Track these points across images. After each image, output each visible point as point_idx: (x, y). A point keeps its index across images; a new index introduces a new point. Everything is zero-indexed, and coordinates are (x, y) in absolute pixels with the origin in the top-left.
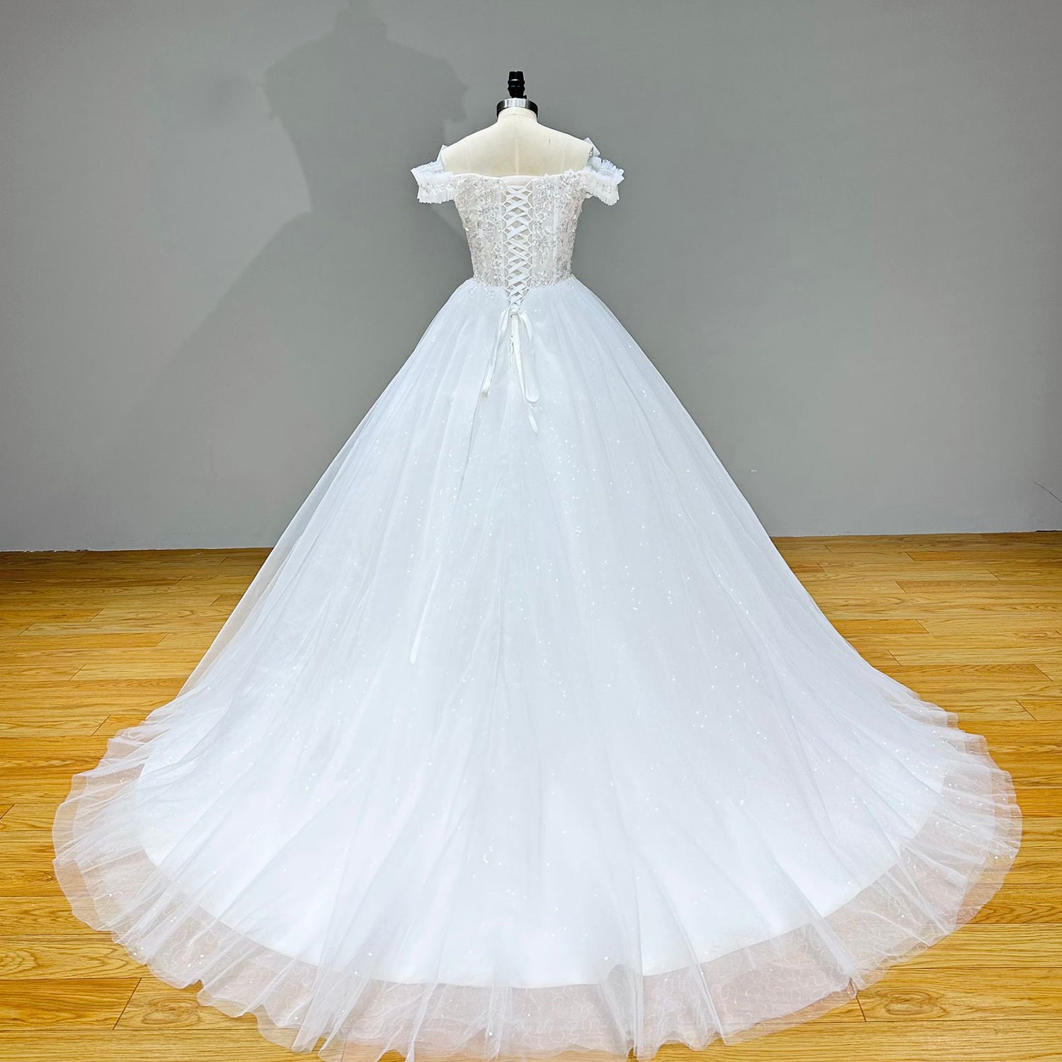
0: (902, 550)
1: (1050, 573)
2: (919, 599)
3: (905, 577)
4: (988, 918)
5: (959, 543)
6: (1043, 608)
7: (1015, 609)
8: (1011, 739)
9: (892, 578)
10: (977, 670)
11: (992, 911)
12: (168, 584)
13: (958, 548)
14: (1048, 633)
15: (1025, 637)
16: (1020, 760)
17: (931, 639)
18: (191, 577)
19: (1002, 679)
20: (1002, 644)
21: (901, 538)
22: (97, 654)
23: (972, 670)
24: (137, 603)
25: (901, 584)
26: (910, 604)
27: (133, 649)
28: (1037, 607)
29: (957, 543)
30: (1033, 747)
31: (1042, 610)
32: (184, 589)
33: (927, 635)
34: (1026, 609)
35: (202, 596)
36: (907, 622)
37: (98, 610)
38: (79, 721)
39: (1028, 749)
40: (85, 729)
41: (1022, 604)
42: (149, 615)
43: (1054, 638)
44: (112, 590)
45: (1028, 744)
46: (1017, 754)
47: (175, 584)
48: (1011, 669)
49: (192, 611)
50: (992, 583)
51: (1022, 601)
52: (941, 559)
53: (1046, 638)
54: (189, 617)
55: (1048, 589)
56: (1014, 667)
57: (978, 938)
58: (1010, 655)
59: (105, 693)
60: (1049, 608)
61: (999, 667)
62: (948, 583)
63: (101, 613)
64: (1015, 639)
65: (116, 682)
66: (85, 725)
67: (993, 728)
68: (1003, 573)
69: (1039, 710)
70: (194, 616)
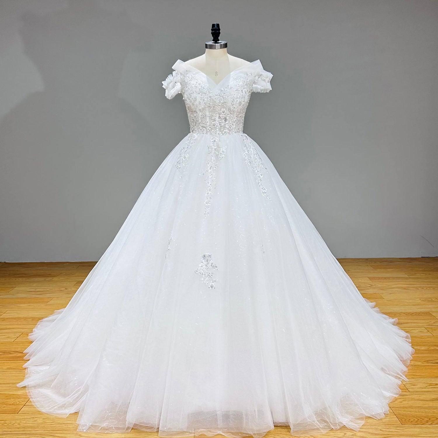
0: (368, 264)
1: (430, 274)
2: (378, 285)
3: (371, 275)
4: (427, 422)
5: (391, 262)
6: (429, 288)
7: (418, 289)
8: (425, 344)
9: (366, 276)
10: (406, 315)
11: (429, 419)
12: (53, 277)
13: (391, 264)
14: (433, 299)
15: (423, 301)
16: (430, 353)
17: (386, 301)
18: (64, 274)
19: (417, 318)
20: (414, 304)
21: (367, 259)
22: (14, 306)
23: (404, 315)
24: (35, 285)
25: (370, 278)
26: (374, 287)
27: (35, 304)
28: (427, 288)
29: (390, 262)
30: (434, 347)
31: (429, 290)
32: (61, 278)
33: (383, 300)
34: (422, 289)
35: (69, 282)
36: (375, 294)
37: (13, 287)
38: (4, 335)
39: (432, 348)
40: (9, 339)
41: (420, 287)
42: (42, 290)
43: (435, 301)
44: (20, 279)
45: (432, 346)
46: (428, 350)
47: (56, 276)
48: (420, 314)
49: (66, 288)
50: (407, 278)
51: (420, 286)
52: (384, 268)
53: (432, 301)
54: (65, 291)
55: (430, 281)
56: (421, 313)
57: (425, 431)
58: (419, 308)
59: (20, 323)
60: (431, 289)
61: (415, 313)
62: (389, 278)
63: (15, 289)
64: (420, 302)
65: (25, 319)
66: (9, 337)
67: (417, 339)
68: (410, 274)
69: (434, 331)
70: (66, 290)
